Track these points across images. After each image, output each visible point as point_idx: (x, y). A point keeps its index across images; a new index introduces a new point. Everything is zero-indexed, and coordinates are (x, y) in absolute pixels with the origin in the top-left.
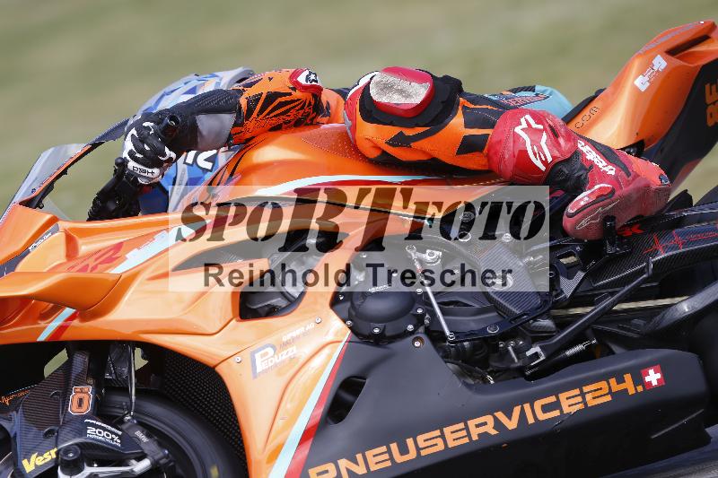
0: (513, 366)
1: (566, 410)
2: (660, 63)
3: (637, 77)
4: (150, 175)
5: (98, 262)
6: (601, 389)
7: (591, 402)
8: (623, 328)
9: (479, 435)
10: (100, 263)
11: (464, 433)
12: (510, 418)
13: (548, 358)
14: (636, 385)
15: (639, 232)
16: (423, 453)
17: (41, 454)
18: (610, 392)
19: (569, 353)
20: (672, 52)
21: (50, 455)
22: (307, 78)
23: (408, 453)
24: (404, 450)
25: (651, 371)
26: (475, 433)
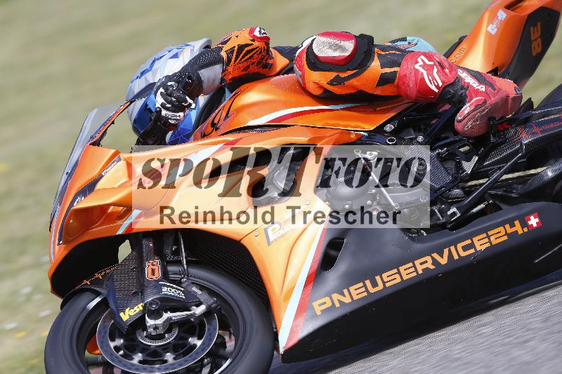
0: (439, 222)
1: (479, 248)
2: (502, 15)
3: (488, 25)
4: (178, 118)
6: (500, 232)
7: (495, 242)
9: (423, 270)
11: (413, 269)
12: (442, 257)
13: (462, 215)
14: (522, 228)
15: (508, 126)
17: (132, 308)
18: (506, 234)
19: (474, 210)
20: (509, 7)
21: (139, 308)
22: (260, 32)
23: (377, 286)
24: (375, 284)
25: (532, 218)
26: (420, 269)
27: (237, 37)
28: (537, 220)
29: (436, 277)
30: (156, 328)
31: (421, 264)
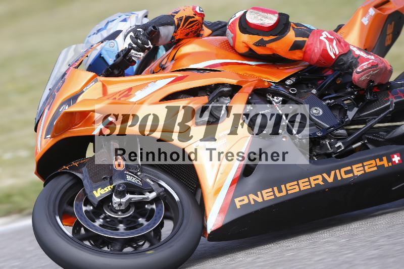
0: (328, 152)
1: (356, 174)
2: (372, 12)
3: (362, 18)
4: (139, 56)
5: (120, 96)
6: (372, 164)
7: (367, 170)
8: (375, 136)
9: (315, 184)
10: (122, 97)
11: (308, 183)
12: (329, 177)
13: (345, 148)
14: (388, 162)
15: (378, 90)
16: (289, 192)
17: (103, 188)
18: (376, 166)
19: (354, 146)
20: (376, 7)
21: (108, 189)
22: (199, 9)
23: (282, 192)
24: (280, 191)
25: (395, 156)
26: (313, 184)
27: (184, 10)
28: (399, 158)
29: (324, 191)
30: (120, 204)
31: (314, 180)
